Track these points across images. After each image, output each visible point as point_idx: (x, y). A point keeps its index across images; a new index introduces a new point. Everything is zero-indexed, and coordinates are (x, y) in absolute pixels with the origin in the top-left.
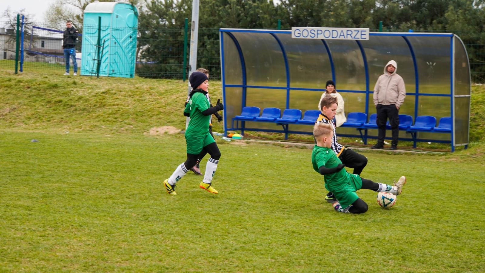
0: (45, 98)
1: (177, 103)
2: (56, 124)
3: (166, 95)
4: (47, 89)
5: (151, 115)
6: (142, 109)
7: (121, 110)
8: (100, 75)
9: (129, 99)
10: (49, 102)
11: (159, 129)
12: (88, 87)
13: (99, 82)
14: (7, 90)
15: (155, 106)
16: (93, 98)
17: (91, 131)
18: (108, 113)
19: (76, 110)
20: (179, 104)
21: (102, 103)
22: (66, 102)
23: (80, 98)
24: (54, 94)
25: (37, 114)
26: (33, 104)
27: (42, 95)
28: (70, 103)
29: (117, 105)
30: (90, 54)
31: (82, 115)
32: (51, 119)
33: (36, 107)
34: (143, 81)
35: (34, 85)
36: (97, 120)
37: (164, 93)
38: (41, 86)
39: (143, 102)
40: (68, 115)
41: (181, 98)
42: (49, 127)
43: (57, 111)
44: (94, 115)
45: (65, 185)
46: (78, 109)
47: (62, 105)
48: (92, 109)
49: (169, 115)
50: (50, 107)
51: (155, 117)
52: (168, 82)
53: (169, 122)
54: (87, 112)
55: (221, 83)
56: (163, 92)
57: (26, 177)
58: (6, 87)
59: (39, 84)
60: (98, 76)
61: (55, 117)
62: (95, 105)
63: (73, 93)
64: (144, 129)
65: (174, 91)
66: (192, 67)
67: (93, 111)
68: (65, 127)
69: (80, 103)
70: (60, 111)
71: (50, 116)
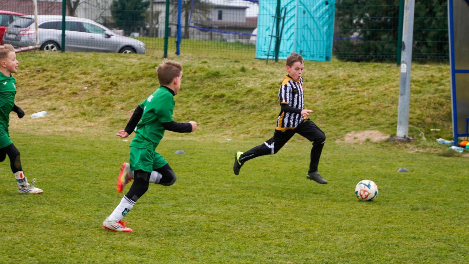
0: (202, 92)
1: (386, 97)
2: (214, 128)
3: (371, 86)
4: (205, 78)
5: (347, 115)
6: (335, 106)
8: (280, 58)
9: (318, 92)
10: (207, 97)
11: (358, 135)
12: (261, 75)
13: (277, 68)
14: (151, 81)
15: (353, 102)
16: (268, 92)
19: (243, 108)
20: (389, 98)
22: (230, 97)
23: (250, 91)
24: (215, 85)
25: (189, 113)
26: (184, 99)
27: (197, 88)
28: (235, 99)
30: (269, 28)
31: (251, 116)
33: (189, 104)
34: (340, 66)
35: (188, 73)
36: (271, 121)
37: (368, 83)
38: (197, 74)
39: (337, 96)
40: (232, 115)
41: (392, 89)
42: (206, 133)
43: (216, 110)
44: (267, 115)
45: (203, 217)
46: (246, 107)
47: (224, 102)
48: (265, 107)
49: (373, 115)
50: (208, 104)
51: (353, 117)
52: (374, 67)
53: (373, 125)
54: (258, 110)
55: (450, 67)
56: (367, 81)
57: (151, 206)
58: (150, 76)
59: (195, 72)
60: (277, 60)
61: (213, 118)
62: (269, 101)
63: (239, 84)
64: (337, 135)
65: (382, 79)
66: (406, 44)
67: (267, 110)
68: (227, 132)
69: (249, 98)
70: (221, 110)
71: (208, 117)
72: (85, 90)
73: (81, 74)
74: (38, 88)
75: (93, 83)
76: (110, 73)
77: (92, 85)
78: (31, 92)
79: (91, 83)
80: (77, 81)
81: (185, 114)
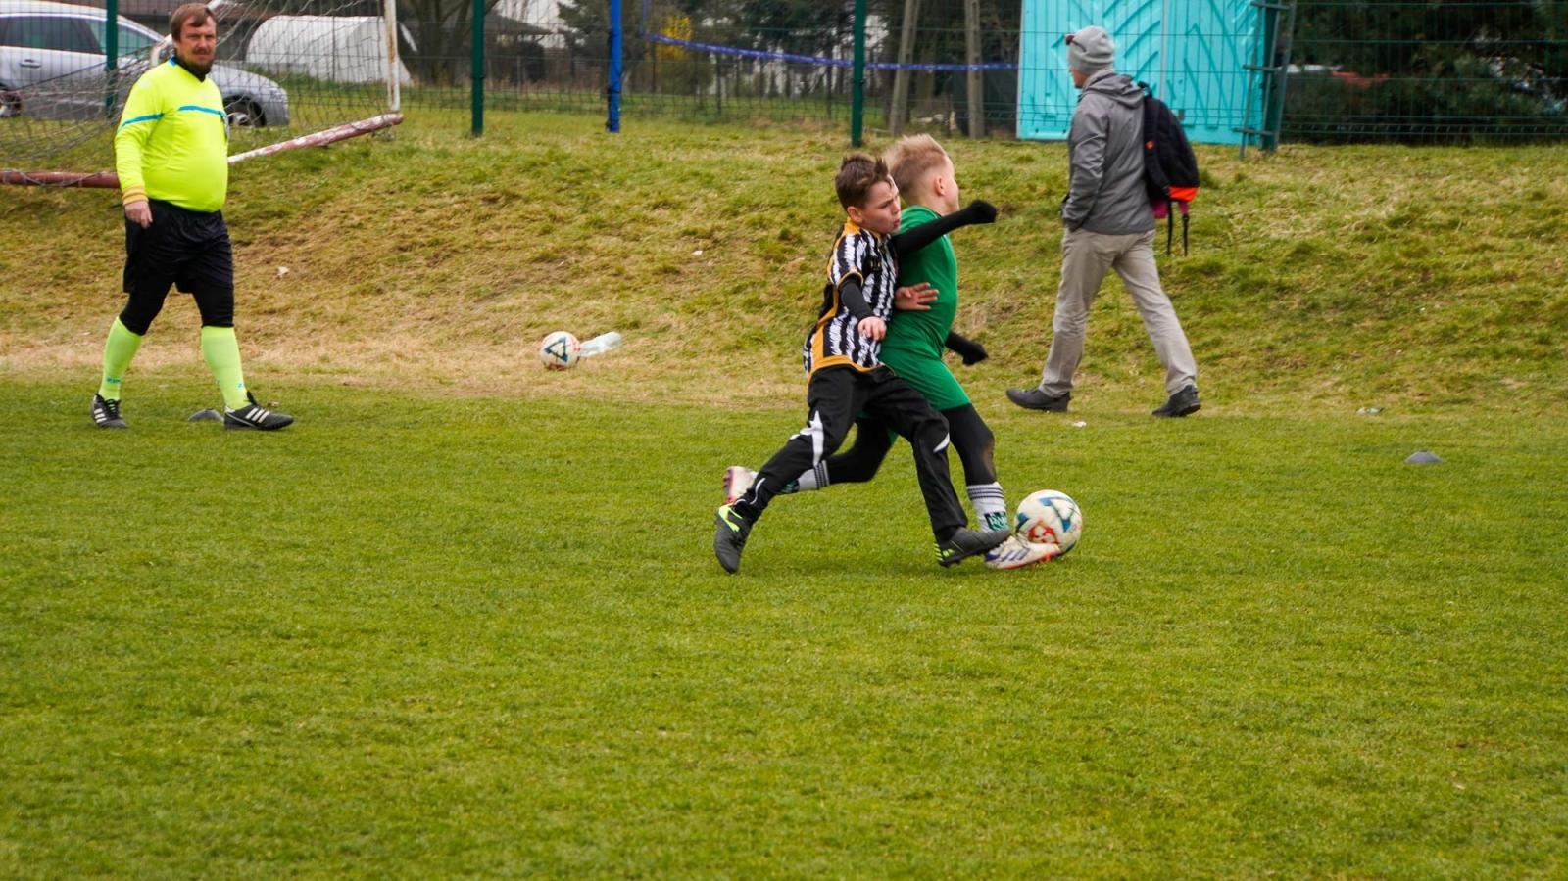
2: (1253, 374)
7: (1549, 304)
12: (1281, 196)
17: (1467, 401)
18: (1488, 316)
19: (1315, 307)
21: (1425, 270)
22: (1243, 273)
23: (1301, 251)
28: (1264, 278)
29: (1510, 278)
31: (1357, 332)
32: (1217, 352)
35: (1026, 197)
40: (1290, 332)
44: (1420, 326)
47: (1231, 287)
61: (1227, 342)
62: (1398, 284)
67: (1403, 311)
69: (1313, 275)
70: (1239, 315)
71: (1208, 339)
72: (698, 260)
73: (655, 207)
74: (528, 255)
75: (718, 235)
76: (756, 200)
77: (716, 241)
78: (511, 269)
79: (709, 236)
80: (651, 229)
81: (1118, 333)
